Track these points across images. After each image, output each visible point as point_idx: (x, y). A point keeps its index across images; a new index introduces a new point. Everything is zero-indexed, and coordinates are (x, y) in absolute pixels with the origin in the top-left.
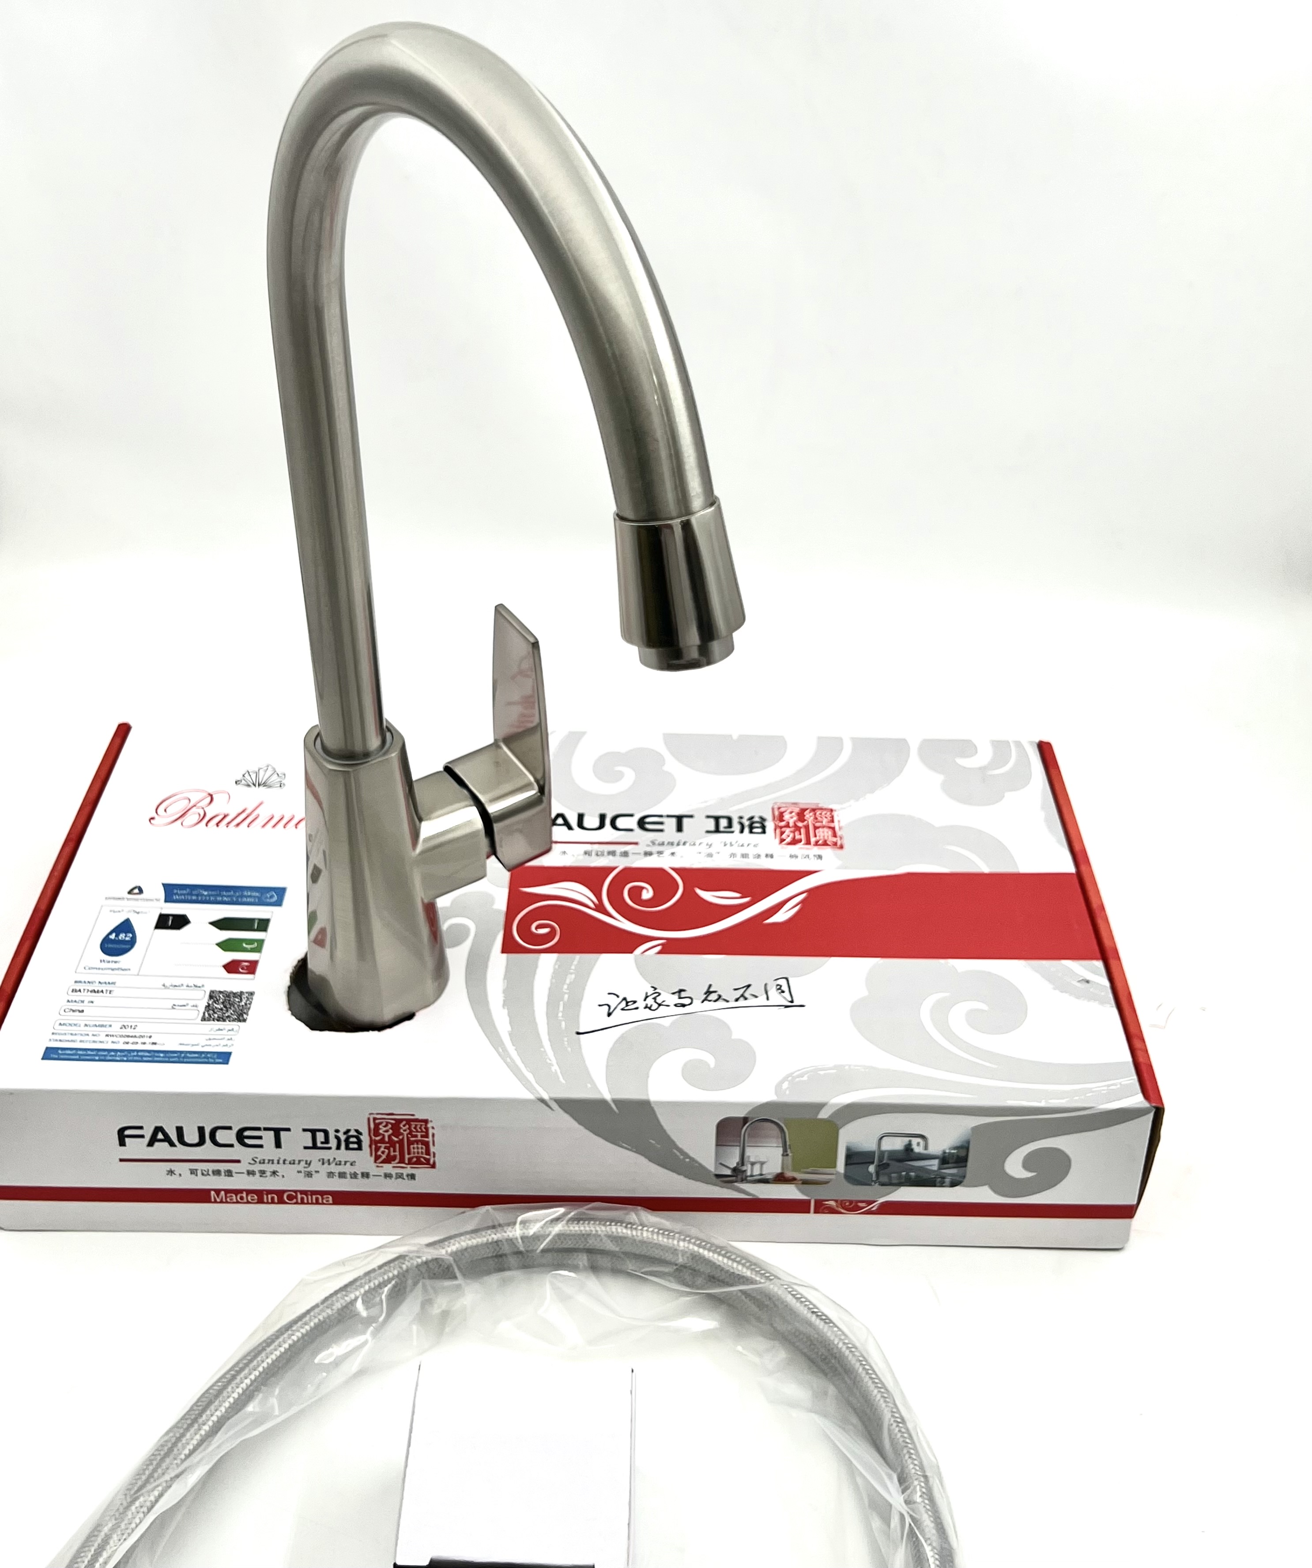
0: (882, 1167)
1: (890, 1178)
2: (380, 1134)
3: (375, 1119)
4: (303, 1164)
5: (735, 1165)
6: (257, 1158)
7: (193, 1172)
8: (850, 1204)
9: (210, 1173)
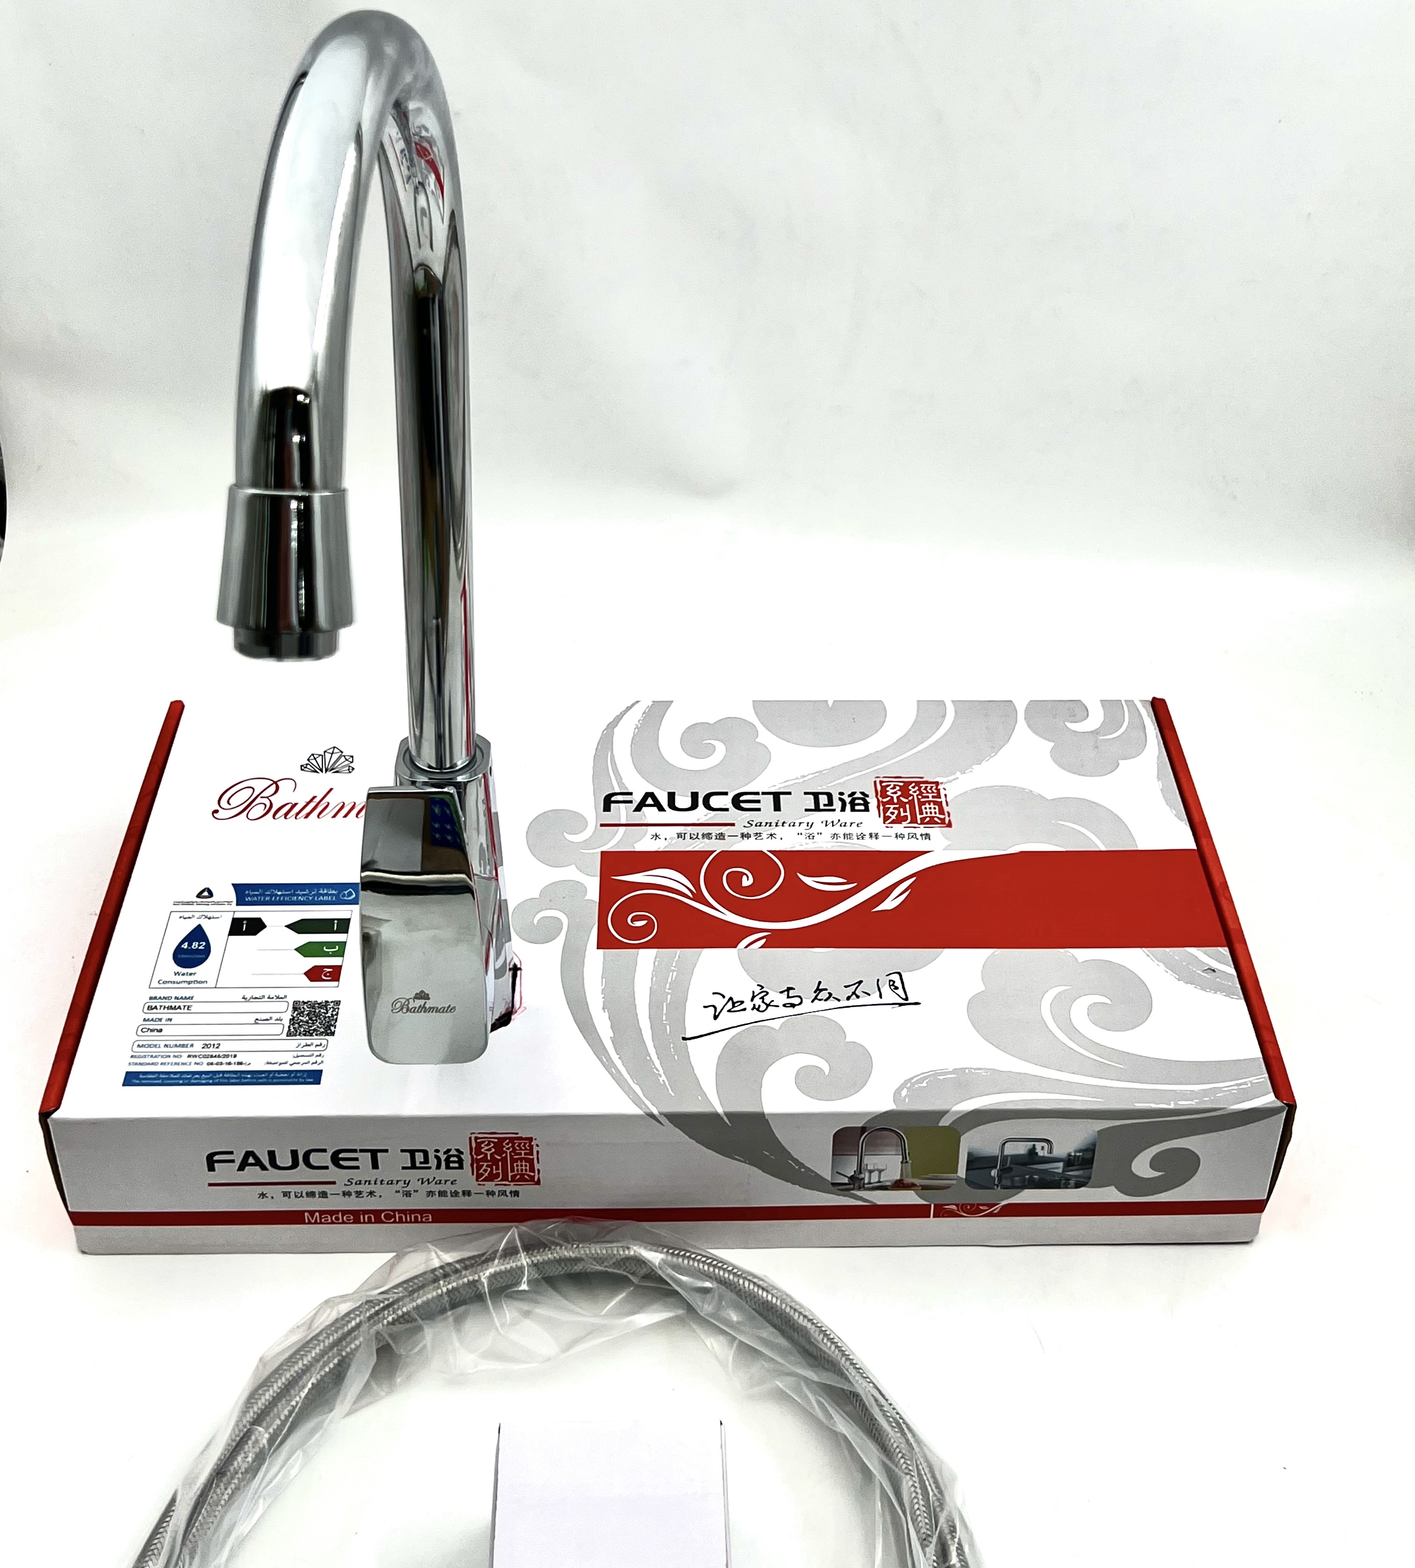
0: (1004, 1171)
1: (1013, 1181)
2: (483, 1153)
3: (476, 1138)
4: (401, 1184)
5: (853, 1173)
6: (352, 1179)
7: (286, 1194)
8: (971, 1208)
9: (304, 1194)
